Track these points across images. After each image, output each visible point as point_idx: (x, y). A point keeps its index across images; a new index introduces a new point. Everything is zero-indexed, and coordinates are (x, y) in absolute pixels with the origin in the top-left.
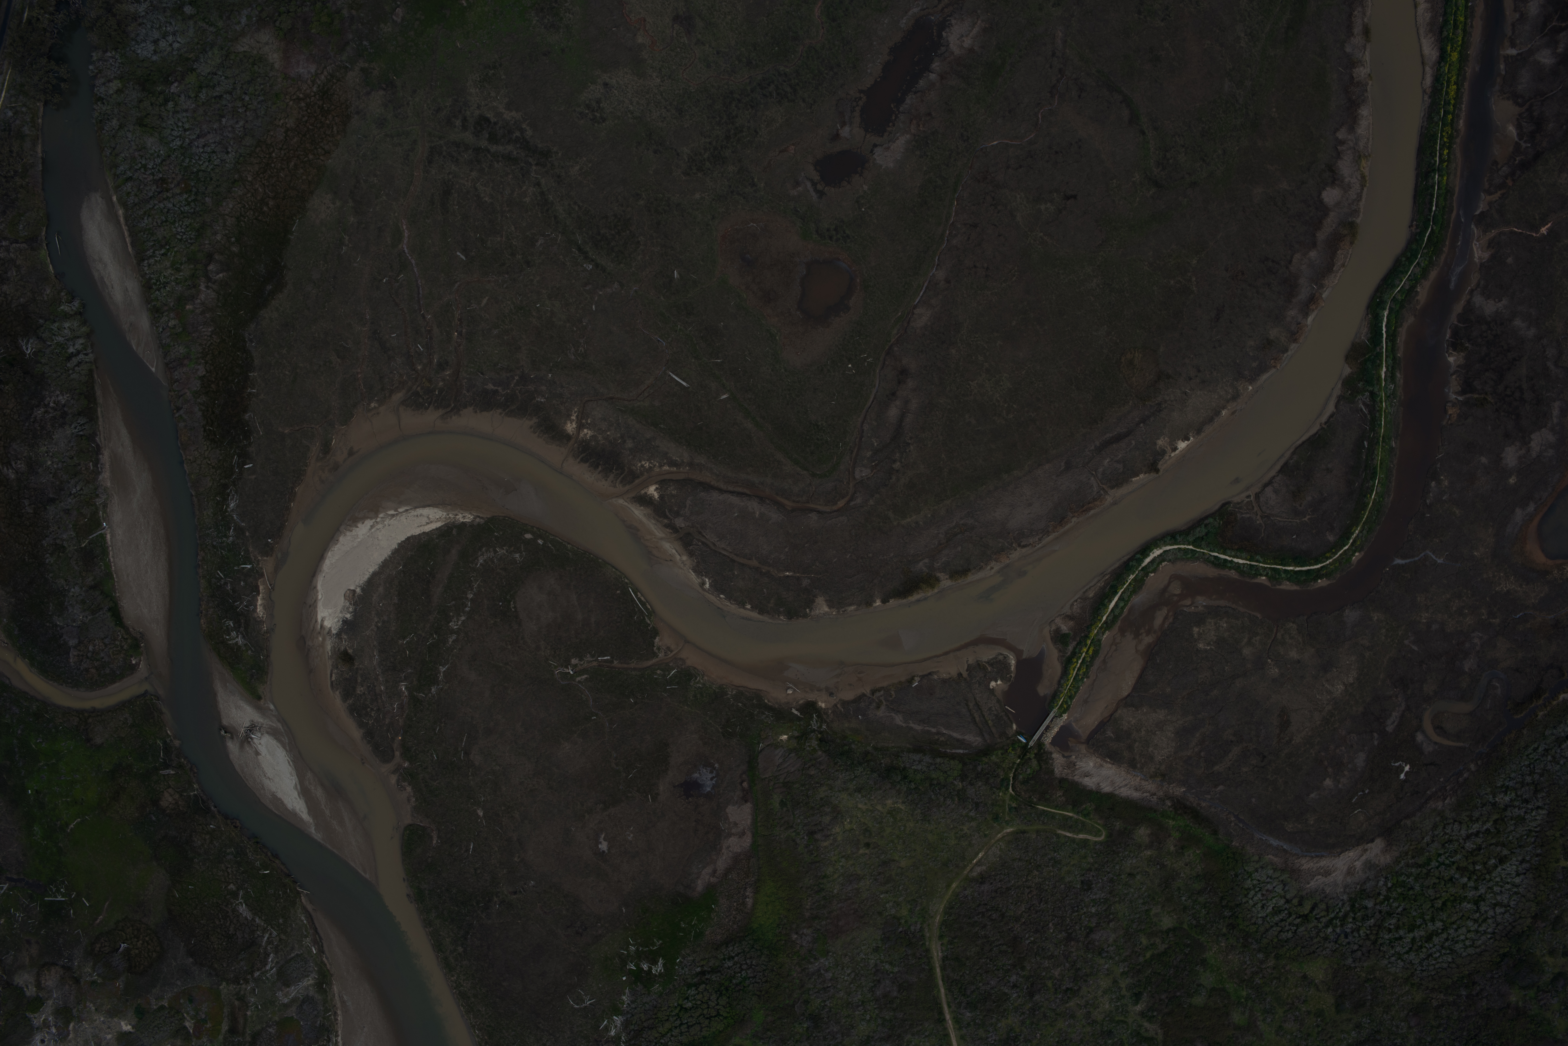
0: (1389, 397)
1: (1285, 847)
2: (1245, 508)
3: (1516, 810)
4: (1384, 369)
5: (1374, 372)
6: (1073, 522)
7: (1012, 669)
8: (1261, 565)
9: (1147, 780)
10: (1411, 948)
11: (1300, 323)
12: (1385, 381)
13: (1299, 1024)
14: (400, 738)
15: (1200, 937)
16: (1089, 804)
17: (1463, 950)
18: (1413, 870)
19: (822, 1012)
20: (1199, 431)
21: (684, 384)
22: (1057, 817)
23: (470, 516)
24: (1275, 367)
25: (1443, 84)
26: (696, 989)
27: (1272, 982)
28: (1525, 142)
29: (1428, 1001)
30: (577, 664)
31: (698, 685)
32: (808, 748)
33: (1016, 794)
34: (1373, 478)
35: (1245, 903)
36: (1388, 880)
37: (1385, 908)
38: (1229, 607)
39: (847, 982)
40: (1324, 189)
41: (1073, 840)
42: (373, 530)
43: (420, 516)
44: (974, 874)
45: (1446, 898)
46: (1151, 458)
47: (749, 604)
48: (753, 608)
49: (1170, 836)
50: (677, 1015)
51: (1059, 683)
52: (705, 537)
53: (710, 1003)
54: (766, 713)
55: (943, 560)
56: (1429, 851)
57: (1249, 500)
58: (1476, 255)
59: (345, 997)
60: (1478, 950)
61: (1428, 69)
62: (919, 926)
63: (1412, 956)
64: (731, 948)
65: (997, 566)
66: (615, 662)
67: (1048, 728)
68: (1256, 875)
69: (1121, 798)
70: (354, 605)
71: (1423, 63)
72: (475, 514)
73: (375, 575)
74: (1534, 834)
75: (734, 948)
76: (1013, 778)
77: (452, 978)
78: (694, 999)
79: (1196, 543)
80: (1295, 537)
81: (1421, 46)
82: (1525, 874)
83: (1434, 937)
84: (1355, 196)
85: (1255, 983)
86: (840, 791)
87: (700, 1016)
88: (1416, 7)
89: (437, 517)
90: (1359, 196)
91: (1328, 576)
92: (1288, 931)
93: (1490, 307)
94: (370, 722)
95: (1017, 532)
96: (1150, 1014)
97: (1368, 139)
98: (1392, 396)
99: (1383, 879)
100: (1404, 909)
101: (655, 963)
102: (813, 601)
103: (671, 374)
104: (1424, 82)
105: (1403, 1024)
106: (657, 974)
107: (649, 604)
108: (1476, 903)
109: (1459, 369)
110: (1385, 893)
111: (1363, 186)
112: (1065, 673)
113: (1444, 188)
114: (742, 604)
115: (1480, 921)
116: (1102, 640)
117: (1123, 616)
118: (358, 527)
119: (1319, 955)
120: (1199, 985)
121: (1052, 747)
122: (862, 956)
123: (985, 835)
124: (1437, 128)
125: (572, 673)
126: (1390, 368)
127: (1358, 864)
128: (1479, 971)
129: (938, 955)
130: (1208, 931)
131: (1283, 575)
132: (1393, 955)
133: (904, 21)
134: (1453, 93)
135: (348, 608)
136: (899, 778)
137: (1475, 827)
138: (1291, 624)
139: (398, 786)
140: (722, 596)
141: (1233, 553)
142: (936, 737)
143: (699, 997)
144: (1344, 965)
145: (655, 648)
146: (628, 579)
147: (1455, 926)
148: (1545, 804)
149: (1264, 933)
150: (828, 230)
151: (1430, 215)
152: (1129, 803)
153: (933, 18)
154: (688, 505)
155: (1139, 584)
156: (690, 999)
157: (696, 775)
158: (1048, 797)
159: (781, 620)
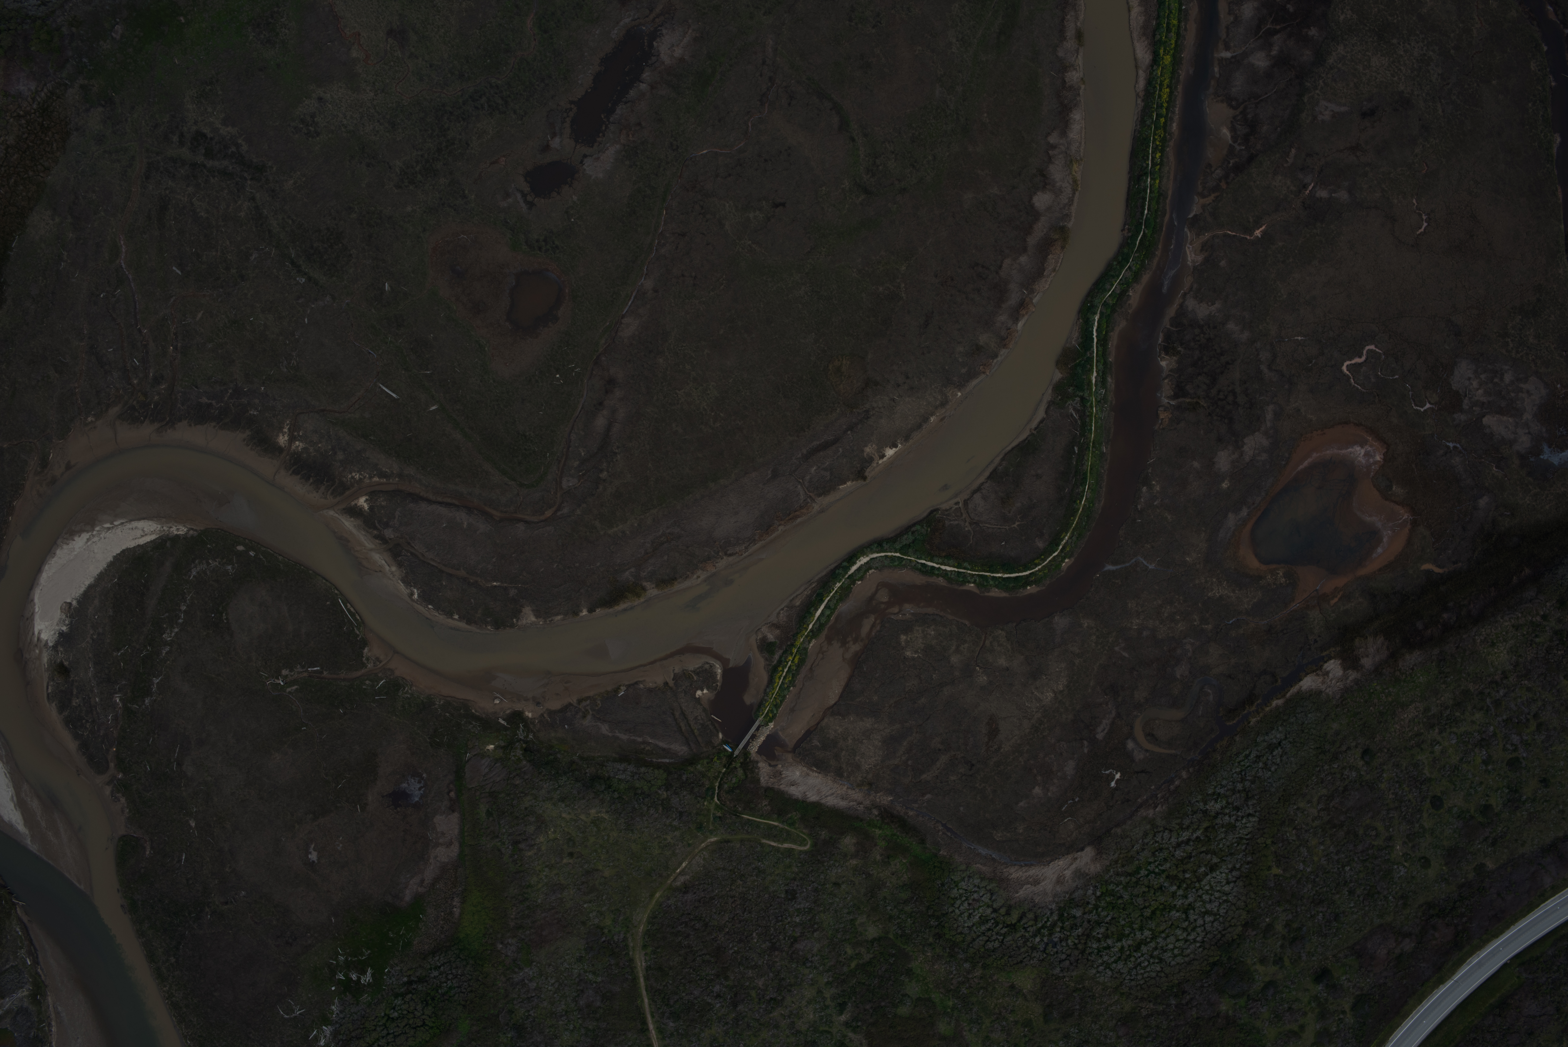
0: (1099, 401)
1: (994, 856)
2: (953, 514)
3: (1227, 818)
4: (1095, 374)
5: (1085, 377)
6: (780, 530)
7: (719, 678)
8: (969, 572)
9: (854, 789)
10: (1120, 957)
11: (1009, 329)
12: (1095, 386)
13: (1005, 1034)
14: (115, 749)
15: (906, 947)
16: (794, 813)
17: (1171, 959)
18: (1122, 879)
19: (526, 1022)
20: (907, 438)
21: (394, 395)
22: (762, 827)
23: (183, 528)
24: (984, 373)
25: (1156, 87)
26: (403, 999)
27: (978, 992)
28: (1239, 144)
29: (1137, 1011)
30: (287, 675)
31: (406, 695)
32: (513, 758)
33: (721, 803)
34: (1083, 483)
35: (952, 912)
36: (1097, 888)
37: (1093, 917)
38: (937, 615)
39: (551, 992)
40: (1035, 193)
41: (778, 850)
42: (89, 543)
43: (135, 528)
44: (678, 884)
45: (1156, 907)
46: (859, 465)
47: (457, 614)
48: (461, 618)
49: (876, 845)
50: (385, 1025)
51: (766, 693)
52: (413, 547)
53: (416, 1013)
54: (474, 723)
55: (649, 569)
56: (1138, 860)
57: (957, 506)
58: (1189, 259)
59: (59, 1008)
60: (1187, 959)
61: (1141, 72)
62: (622, 936)
63: (1120, 965)
64: (437, 958)
65: (703, 575)
66: (325, 673)
67: (753, 737)
68: (963, 885)
69: (827, 807)
70: (70, 617)
71: (1136, 66)
72: (189, 526)
73: (90, 587)
74: (1245, 841)
75: (440, 958)
76: (718, 787)
77: (165, 989)
78: (401, 1009)
79: (904, 550)
80: (1003, 543)
81: (1134, 49)
82: (1235, 882)
83: (1143, 946)
84: (1067, 201)
85: (961, 993)
86: (544, 801)
87: (406, 1025)
88: (1129, 11)
89: (152, 530)
90: (1071, 200)
91: (1037, 582)
92: (995, 940)
93: (1202, 311)
94: (85, 734)
95: (723, 541)
96: (854, 1024)
97: (1080, 143)
98: (1102, 401)
99: (1092, 888)
100: (1113, 918)
101: (364, 972)
102: (520, 611)
103: (381, 385)
104: (1137, 86)
105: (1111, 1034)
106: (366, 984)
107: (359, 615)
108: (1186, 912)
109: (1171, 373)
110: (1094, 902)
111: (1074, 191)
112: (771, 681)
113: (1156, 191)
114: (450, 615)
115: (1189, 930)
116: (808, 648)
117: (830, 624)
118: (74, 540)
119: (1026, 965)
120: (904, 995)
121: (759, 756)
122: (566, 965)
123: (689, 845)
124: (1149, 131)
125: (282, 684)
126: (1100, 372)
127: (1068, 873)
128: (1189, 980)
129: (641, 965)
130: (913, 941)
131: (991, 582)
132: (1102, 964)
133: (616, 32)
134: (1165, 96)
135: (64, 621)
136: (603, 787)
137: (1185, 835)
138: (1000, 632)
139: (112, 797)
140: (430, 606)
141: (940, 560)
142: (643, 747)
143: (404, 1007)
144: (1053, 975)
145: (364, 659)
146: (338, 590)
147: (1163, 935)
148: (1255, 812)
149: (971, 943)
150: (538, 241)
151: (1142, 219)
152: (835, 812)
153: (644, 28)
154: (397, 516)
155: (845, 592)
156: (396, 1009)
157: (404, 784)
158: (753, 806)
159: (488, 629)
